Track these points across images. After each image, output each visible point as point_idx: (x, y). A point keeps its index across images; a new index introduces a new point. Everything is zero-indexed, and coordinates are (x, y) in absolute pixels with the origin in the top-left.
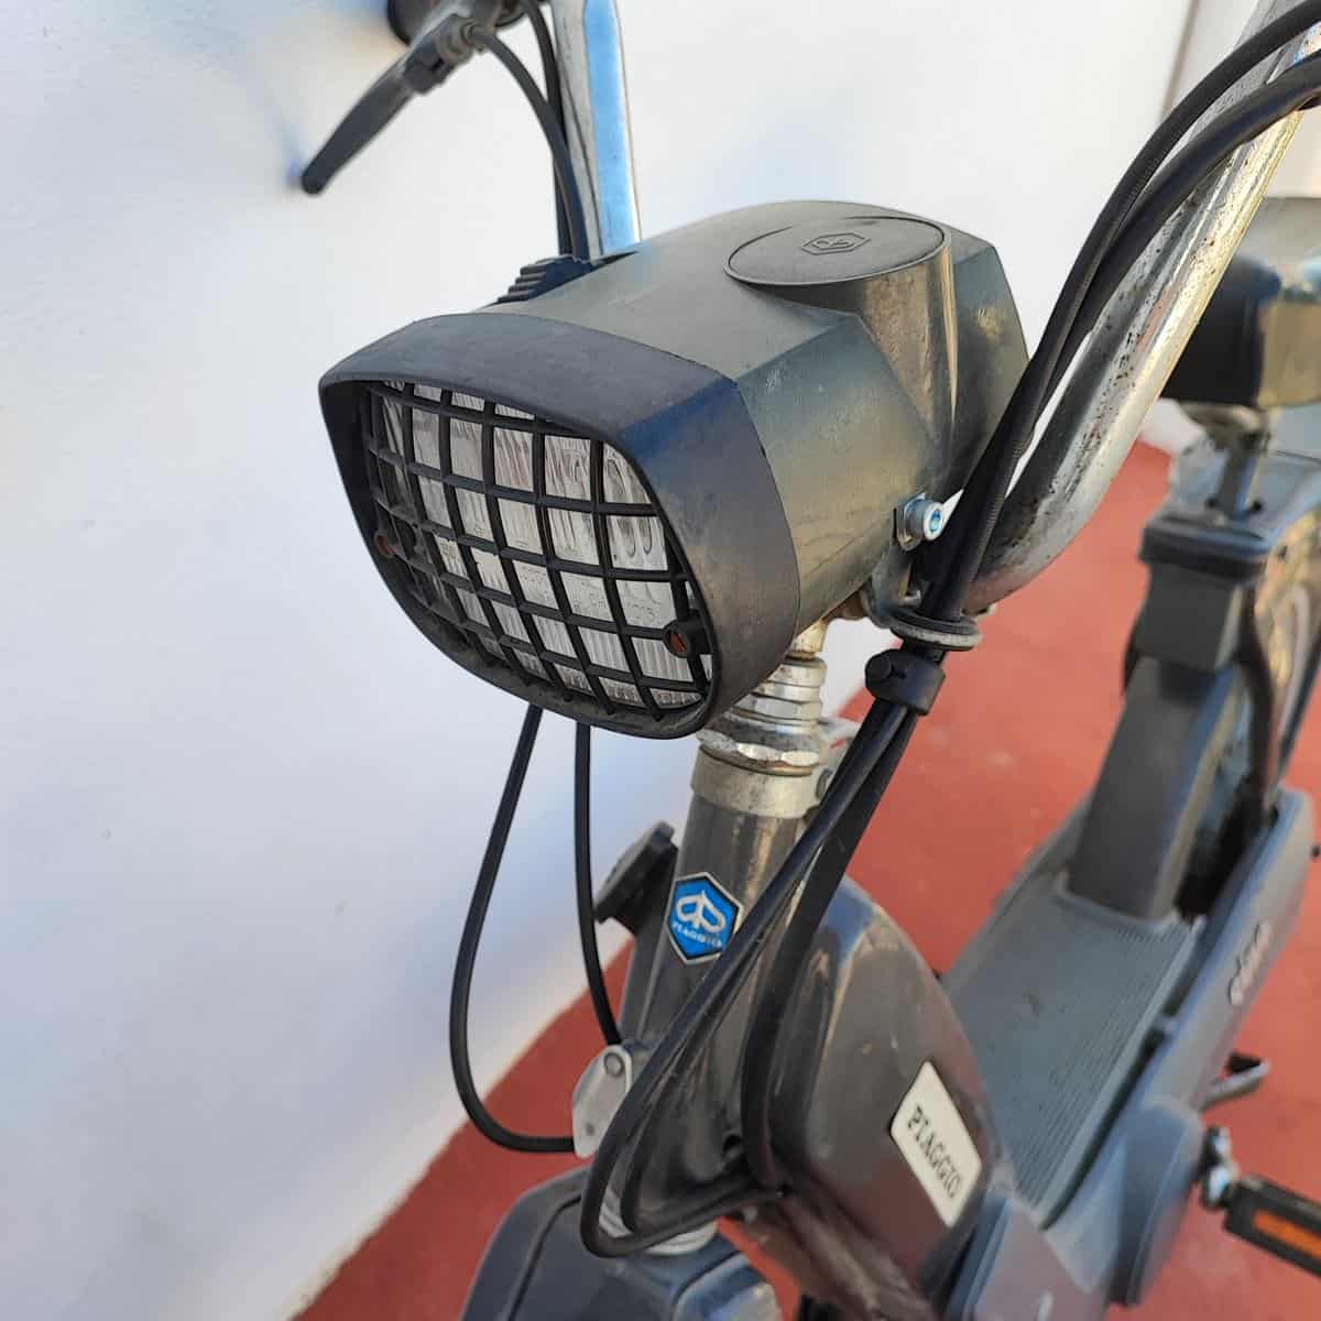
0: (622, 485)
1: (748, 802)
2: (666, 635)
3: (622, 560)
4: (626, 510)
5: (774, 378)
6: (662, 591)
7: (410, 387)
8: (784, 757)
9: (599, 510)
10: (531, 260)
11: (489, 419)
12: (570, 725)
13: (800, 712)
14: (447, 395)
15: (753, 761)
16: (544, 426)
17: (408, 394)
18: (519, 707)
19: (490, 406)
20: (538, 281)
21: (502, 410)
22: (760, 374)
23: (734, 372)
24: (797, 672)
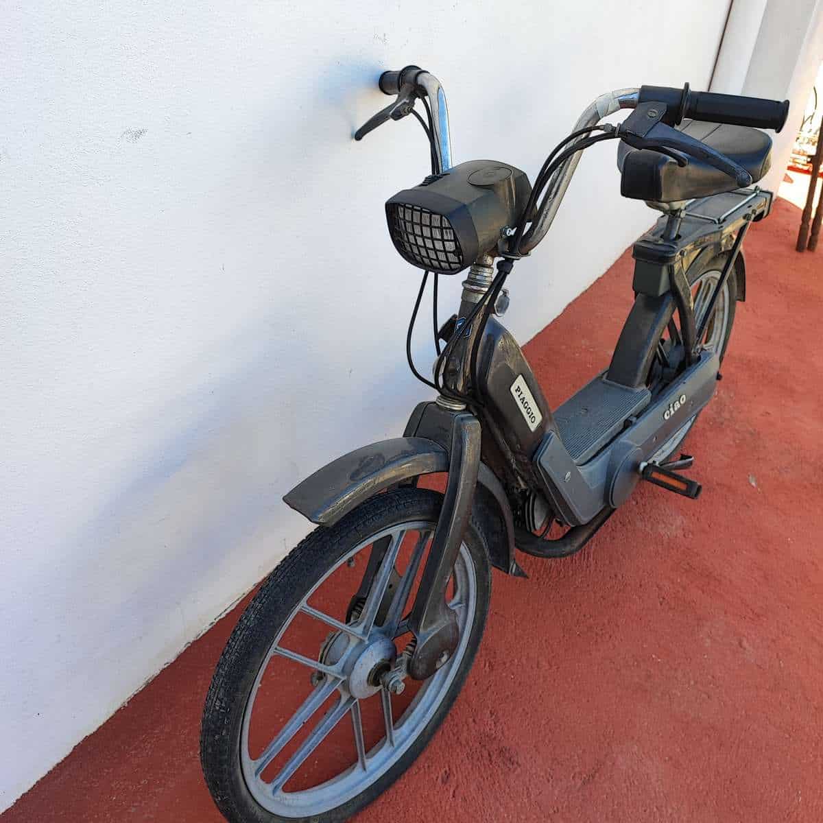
0: (445, 223)
1: (474, 300)
2: (453, 252)
3: (445, 238)
4: (446, 228)
5: (474, 205)
6: (452, 244)
7: (405, 205)
8: (482, 289)
9: (441, 228)
10: (427, 176)
11: (421, 211)
12: (433, 274)
13: (487, 279)
14: (413, 207)
15: (475, 290)
16: (432, 213)
17: (404, 207)
18: (424, 271)
19: (422, 209)
20: (429, 181)
21: (415, 207)
22: (471, 204)
23: (466, 203)
24: (486, 270)
